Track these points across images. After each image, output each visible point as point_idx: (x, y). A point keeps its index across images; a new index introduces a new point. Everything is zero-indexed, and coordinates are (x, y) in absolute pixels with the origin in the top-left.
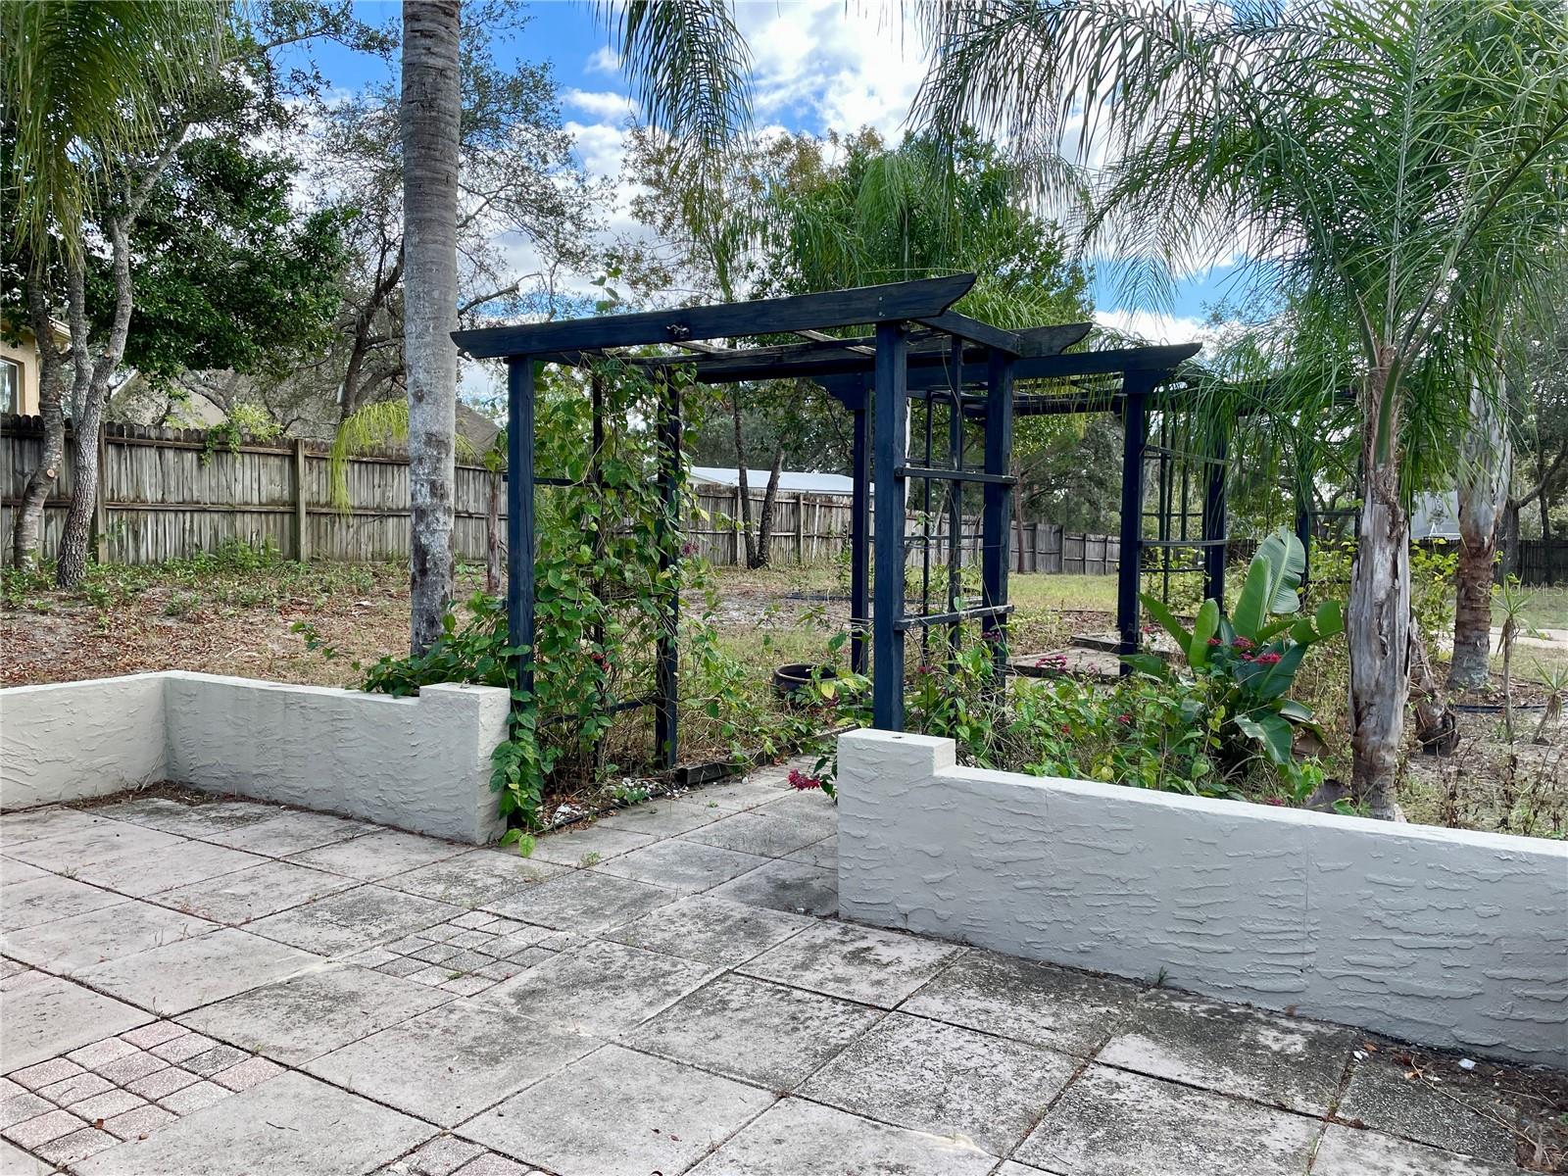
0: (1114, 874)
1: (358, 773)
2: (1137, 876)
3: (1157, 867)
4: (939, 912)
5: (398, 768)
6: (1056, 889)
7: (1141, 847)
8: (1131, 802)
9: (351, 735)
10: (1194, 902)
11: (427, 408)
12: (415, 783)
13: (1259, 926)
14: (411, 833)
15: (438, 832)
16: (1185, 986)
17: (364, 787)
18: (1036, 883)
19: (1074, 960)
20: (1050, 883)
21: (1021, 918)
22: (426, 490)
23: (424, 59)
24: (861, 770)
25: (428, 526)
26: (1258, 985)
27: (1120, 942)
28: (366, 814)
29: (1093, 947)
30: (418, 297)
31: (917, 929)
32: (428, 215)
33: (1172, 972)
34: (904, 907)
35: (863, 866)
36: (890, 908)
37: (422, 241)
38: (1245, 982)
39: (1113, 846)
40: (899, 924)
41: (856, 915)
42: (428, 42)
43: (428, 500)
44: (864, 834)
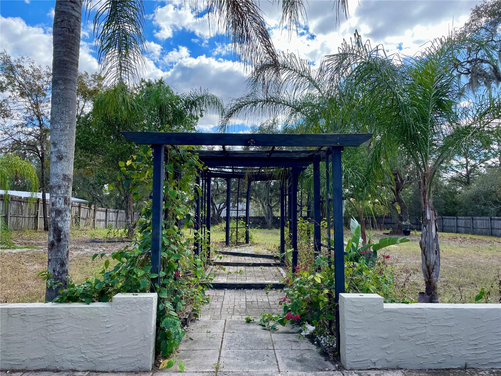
0: (449, 334)
1: (66, 346)
2: (457, 333)
3: (463, 329)
4: (388, 359)
5: (96, 340)
6: (430, 342)
7: (457, 323)
8: (453, 309)
9: (61, 327)
10: (475, 338)
11: (65, 163)
12: (107, 346)
13: (494, 342)
14: (107, 372)
15: (125, 368)
16: (473, 367)
17: (70, 353)
18: (424, 342)
19: (438, 366)
20: (428, 341)
21: (418, 355)
22: (62, 201)
23: (71, 11)
24: (355, 310)
25: (62, 219)
26: (494, 361)
27: (452, 357)
28: (71, 367)
29: (443, 360)
30: (63, 113)
31: (379, 367)
32: (69, 77)
33: (470, 363)
34: (374, 360)
35: (356, 347)
36: (369, 361)
37: (65, 88)
38: (491, 361)
39: (448, 324)
40: (372, 367)
41: (354, 366)
42: (73, 5)
43: (63, 206)
44: (356, 334)
